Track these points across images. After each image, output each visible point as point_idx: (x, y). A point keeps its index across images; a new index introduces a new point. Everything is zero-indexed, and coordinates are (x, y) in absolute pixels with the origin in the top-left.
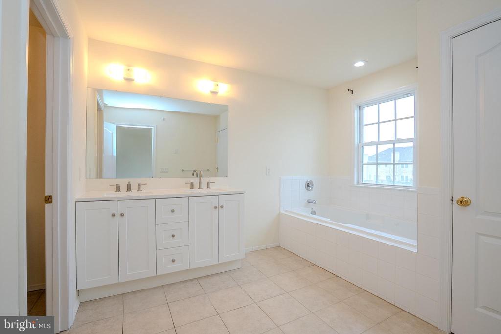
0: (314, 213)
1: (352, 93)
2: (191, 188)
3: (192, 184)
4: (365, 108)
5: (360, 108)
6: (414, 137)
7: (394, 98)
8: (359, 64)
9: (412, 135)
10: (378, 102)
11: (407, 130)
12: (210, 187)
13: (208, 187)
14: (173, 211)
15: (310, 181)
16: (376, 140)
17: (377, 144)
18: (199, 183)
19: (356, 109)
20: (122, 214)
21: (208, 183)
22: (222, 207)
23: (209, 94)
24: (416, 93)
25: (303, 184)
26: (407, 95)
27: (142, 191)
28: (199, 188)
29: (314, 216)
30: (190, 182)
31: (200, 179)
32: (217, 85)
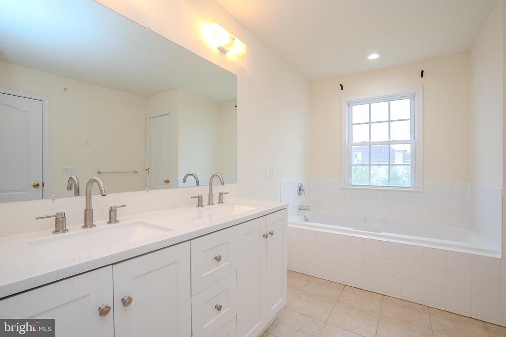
0: (307, 220)
1: (342, 89)
2: (198, 206)
3: (200, 199)
4: (353, 107)
5: (350, 105)
6: (410, 139)
7: (389, 99)
8: (374, 57)
9: (407, 137)
10: (370, 101)
11: (402, 131)
12: (222, 200)
13: (220, 201)
14: (218, 259)
15: (301, 184)
16: (368, 140)
17: (370, 144)
18: (209, 195)
19: (347, 106)
20: (128, 300)
21: (220, 195)
22: (272, 234)
23: (217, 51)
24: (413, 97)
25: (297, 188)
26: (403, 97)
27: (119, 221)
28: (209, 204)
29: (308, 223)
30: (197, 196)
31: (211, 189)
32: (234, 39)
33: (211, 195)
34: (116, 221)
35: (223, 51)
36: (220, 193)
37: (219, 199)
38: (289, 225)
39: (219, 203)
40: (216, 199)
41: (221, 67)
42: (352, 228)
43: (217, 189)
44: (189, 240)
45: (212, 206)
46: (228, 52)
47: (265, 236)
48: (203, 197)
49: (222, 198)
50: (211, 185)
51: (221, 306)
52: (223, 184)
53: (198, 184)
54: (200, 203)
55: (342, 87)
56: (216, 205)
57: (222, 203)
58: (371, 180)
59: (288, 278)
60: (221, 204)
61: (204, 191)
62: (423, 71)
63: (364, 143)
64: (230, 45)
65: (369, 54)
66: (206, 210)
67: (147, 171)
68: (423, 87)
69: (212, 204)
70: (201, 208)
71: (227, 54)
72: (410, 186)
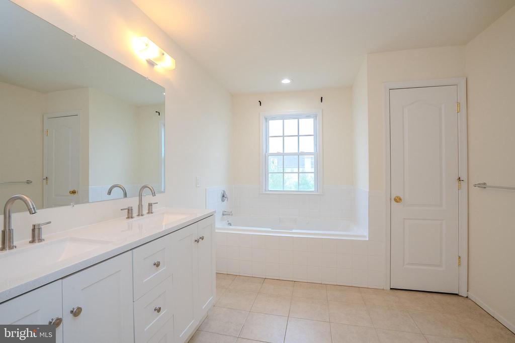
0: (230, 224)
1: (260, 105)
2: (128, 218)
3: (130, 210)
4: (270, 121)
5: (267, 120)
7: (298, 117)
8: (286, 81)
9: (312, 150)
10: (283, 118)
11: (308, 145)
12: (152, 210)
13: (150, 212)
14: (157, 265)
15: (224, 191)
16: (281, 151)
17: (283, 154)
18: (139, 206)
19: (264, 121)
20: (77, 311)
21: (149, 206)
22: (202, 238)
23: (145, 63)
24: (315, 117)
25: (220, 196)
26: (308, 117)
27: (44, 240)
28: (139, 215)
29: (231, 227)
30: (127, 207)
31: (141, 201)
32: (163, 54)
33: (140, 206)
34: (40, 240)
35: (151, 64)
36: (149, 204)
37: (149, 209)
38: (216, 231)
39: (148, 213)
40: (145, 210)
41: (149, 80)
42: (270, 228)
43: (147, 199)
44: (130, 250)
45: (142, 217)
46: (157, 65)
47: (197, 241)
48: (133, 208)
49: (152, 209)
50: (140, 196)
51: (160, 308)
52: (154, 194)
53: (125, 195)
54: (130, 215)
55: (260, 103)
56: (146, 216)
57: (152, 213)
58: (285, 185)
59: (216, 280)
60: (151, 215)
61: (133, 202)
62: (322, 98)
63: (278, 154)
64: (159, 59)
65: (283, 79)
66: (136, 220)
67: (45, 181)
68: (322, 110)
69: (142, 215)
70: (131, 220)
71: (155, 66)
72: (313, 190)
